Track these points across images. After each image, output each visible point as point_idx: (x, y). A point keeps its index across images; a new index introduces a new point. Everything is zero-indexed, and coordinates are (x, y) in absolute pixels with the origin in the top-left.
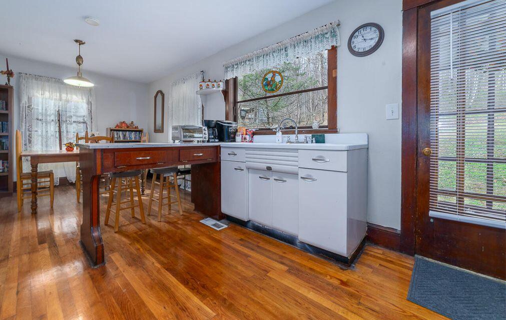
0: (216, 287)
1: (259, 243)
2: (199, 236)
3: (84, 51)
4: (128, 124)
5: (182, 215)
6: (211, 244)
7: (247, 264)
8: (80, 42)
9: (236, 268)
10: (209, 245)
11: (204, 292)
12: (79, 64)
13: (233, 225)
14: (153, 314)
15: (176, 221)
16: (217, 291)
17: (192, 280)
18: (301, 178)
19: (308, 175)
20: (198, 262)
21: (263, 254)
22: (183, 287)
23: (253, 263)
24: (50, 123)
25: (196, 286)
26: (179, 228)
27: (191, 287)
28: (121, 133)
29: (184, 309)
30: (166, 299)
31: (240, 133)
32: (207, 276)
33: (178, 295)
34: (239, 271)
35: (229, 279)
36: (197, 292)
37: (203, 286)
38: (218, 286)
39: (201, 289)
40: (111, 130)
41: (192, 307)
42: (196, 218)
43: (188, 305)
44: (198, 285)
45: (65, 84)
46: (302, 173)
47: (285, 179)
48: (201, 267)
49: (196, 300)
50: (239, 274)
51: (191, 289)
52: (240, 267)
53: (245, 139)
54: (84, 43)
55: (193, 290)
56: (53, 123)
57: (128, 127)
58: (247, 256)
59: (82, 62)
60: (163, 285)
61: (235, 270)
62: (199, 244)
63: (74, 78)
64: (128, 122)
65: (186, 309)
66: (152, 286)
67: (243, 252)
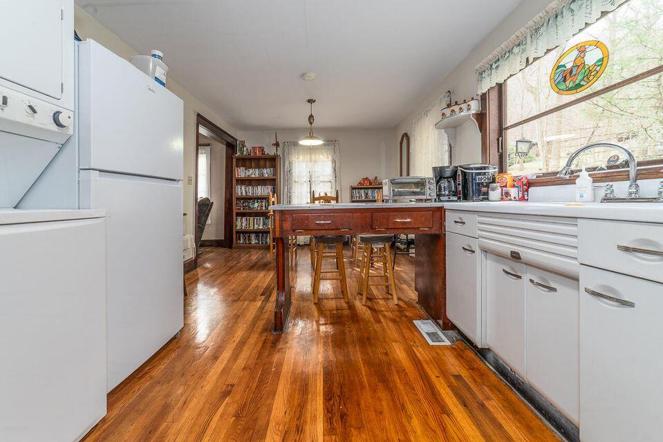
0: (355, 429)
1: (488, 399)
2: (396, 342)
3: (316, 109)
4: (372, 181)
5: (396, 305)
6: (403, 361)
7: (433, 424)
8: (311, 101)
9: (409, 418)
10: (398, 362)
11: (338, 425)
12: (311, 123)
13: (462, 345)
14: (271, 412)
15: (382, 311)
16: (353, 436)
17: (337, 398)
18: (587, 290)
19: (605, 287)
20: (365, 379)
21: (479, 425)
22: (322, 402)
23: (444, 430)
24: (303, 184)
25: (335, 409)
26: (379, 321)
27: (329, 407)
28: (363, 191)
29: (299, 430)
30: (296, 403)
31: (498, 185)
32: (358, 405)
33: (309, 407)
34: (409, 429)
35: (383, 429)
36: (330, 419)
37: (343, 416)
38: (360, 428)
39: (337, 417)
40: (353, 188)
41: (308, 435)
42: (411, 315)
43: (307, 428)
44: (338, 411)
45: (302, 146)
46: (590, 280)
47: (553, 285)
48: (363, 387)
49: (320, 427)
50: (405, 432)
51: (327, 409)
52: (415, 422)
53: (507, 194)
54: (315, 101)
55: (328, 412)
56: (305, 184)
57: (370, 184)
58: (444, 410)
59: (313, 120)
60: (307, 385)
61: (405, 421)
62: (386, 354)
63: (306, 138)
64: (371, 178)
65: (302, 431)
66: (296, 379)
67: (443, 400)
